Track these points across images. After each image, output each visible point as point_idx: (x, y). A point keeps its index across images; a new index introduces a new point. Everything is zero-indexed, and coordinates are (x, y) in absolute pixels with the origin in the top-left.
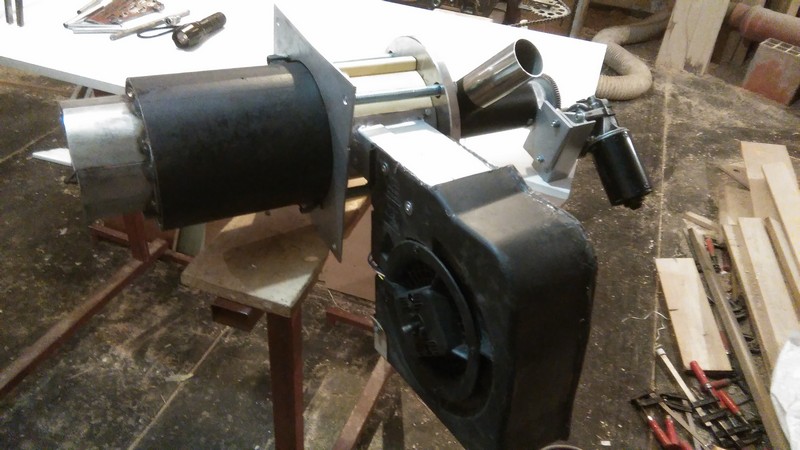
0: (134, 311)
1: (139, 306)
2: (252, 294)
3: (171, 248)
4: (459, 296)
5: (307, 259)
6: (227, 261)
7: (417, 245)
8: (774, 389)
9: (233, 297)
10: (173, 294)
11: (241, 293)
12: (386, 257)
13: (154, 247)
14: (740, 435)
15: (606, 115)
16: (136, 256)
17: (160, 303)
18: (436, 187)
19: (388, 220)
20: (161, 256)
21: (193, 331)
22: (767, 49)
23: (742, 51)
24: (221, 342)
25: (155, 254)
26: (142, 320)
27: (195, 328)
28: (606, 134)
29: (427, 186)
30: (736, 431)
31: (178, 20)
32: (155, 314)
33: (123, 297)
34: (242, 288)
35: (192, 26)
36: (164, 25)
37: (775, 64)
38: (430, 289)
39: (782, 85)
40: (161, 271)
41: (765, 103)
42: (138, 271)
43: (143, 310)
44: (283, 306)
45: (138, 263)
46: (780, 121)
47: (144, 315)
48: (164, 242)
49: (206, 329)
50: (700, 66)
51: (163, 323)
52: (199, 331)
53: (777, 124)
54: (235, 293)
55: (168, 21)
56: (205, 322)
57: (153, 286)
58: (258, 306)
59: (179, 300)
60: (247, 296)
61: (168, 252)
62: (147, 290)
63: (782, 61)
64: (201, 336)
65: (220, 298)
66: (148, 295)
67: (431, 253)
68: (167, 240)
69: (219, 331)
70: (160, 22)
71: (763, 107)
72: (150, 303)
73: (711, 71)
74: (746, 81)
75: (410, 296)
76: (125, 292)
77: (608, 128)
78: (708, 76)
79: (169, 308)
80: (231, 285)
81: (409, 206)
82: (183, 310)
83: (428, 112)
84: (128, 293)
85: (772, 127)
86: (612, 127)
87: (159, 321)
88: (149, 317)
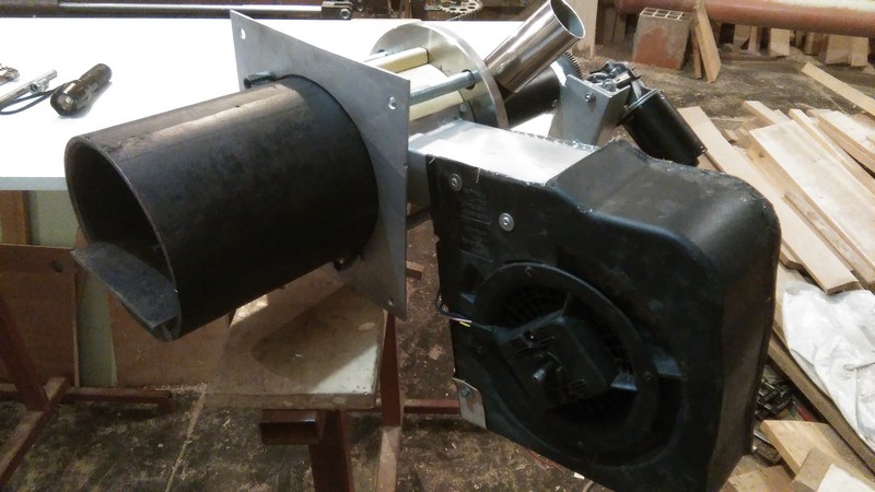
0: (48, 476)
1: (52, 469)
2: (315, 391)
3: (73, 384)
4: (615, 313)
5: (360, 328)
6: (261, 359)
7: (529, 266)
8: (790, 345)
9: (288, 404)
10: (94, 439)
11: (300, 395)
12: (470, 298)
13: (52, 388)
14: (771, 402)
15: (633, 78)
16: (32, 408)
17: (80, 457)
18: (551, 182)
19: (469, 248)
20: (65, 398)
21: (136, 480)
22: (647, 18)
23: (621, 26)
24: (176, 481)
25: (54, 399)
26: (62, 485)
27: (138, 475)
28: (640, 100)
29: (538, 185)
30: (766, 399)
31: (46, 83)
32: (78, 473)
33: (27, 465)
34: (298, 389)
35: (73, 85)
36: (29, 94)
37: (658, 32)
38: (565, 315)
39: (670, 51)
40: (68, 417)
41: (661, 72)
42: (39, 426)
43: (60, 473)
44: (362, 396)
45: (36, 415)
46: (678, 86)
47: (63, 479)
48: (63, 379)
49: (152, 471)
50: (588, 49)
51: (93, 481)
52: (144, 476)
53: (677, 90)
54: (291, 397)
55: (33, 87)
56: (147, 463)
57: (62, 438)
58: (326, 405)
59: (103, 447)
60: (308, 397)
61: (72, 390)
62: (57, 446)
63: (663, 27)
64: (148, 482)
65: (267, 412)
66: (59, 451)
67: (557, 270)
68: (64, 375)
69: (169, 469)
70: (22, 92)
71: (659, 76)
72: (66, 461)
73: (598, 53)
74: (635, 56)
75: (527, 334)
76: (27, 457)
77: (640, 92)
78: (597, 58)
79: (95, 460)
80: (281, 388)
81: (506, 219)
82: (113, 457)
83: (463, 109)
84: (32, 457)
85: (675, 94)
86: (644, 91)
87: (86, 480)
88: (70, 478)
